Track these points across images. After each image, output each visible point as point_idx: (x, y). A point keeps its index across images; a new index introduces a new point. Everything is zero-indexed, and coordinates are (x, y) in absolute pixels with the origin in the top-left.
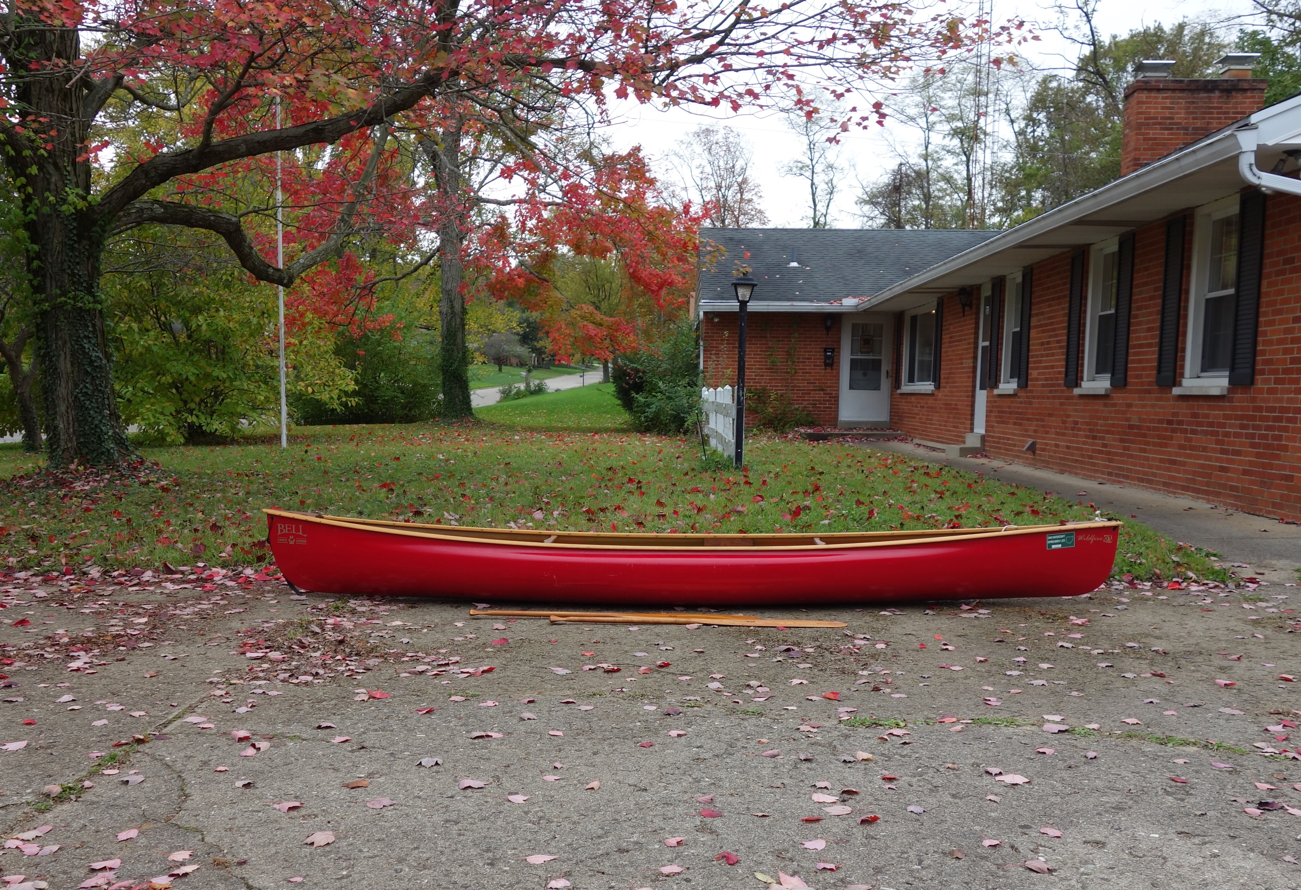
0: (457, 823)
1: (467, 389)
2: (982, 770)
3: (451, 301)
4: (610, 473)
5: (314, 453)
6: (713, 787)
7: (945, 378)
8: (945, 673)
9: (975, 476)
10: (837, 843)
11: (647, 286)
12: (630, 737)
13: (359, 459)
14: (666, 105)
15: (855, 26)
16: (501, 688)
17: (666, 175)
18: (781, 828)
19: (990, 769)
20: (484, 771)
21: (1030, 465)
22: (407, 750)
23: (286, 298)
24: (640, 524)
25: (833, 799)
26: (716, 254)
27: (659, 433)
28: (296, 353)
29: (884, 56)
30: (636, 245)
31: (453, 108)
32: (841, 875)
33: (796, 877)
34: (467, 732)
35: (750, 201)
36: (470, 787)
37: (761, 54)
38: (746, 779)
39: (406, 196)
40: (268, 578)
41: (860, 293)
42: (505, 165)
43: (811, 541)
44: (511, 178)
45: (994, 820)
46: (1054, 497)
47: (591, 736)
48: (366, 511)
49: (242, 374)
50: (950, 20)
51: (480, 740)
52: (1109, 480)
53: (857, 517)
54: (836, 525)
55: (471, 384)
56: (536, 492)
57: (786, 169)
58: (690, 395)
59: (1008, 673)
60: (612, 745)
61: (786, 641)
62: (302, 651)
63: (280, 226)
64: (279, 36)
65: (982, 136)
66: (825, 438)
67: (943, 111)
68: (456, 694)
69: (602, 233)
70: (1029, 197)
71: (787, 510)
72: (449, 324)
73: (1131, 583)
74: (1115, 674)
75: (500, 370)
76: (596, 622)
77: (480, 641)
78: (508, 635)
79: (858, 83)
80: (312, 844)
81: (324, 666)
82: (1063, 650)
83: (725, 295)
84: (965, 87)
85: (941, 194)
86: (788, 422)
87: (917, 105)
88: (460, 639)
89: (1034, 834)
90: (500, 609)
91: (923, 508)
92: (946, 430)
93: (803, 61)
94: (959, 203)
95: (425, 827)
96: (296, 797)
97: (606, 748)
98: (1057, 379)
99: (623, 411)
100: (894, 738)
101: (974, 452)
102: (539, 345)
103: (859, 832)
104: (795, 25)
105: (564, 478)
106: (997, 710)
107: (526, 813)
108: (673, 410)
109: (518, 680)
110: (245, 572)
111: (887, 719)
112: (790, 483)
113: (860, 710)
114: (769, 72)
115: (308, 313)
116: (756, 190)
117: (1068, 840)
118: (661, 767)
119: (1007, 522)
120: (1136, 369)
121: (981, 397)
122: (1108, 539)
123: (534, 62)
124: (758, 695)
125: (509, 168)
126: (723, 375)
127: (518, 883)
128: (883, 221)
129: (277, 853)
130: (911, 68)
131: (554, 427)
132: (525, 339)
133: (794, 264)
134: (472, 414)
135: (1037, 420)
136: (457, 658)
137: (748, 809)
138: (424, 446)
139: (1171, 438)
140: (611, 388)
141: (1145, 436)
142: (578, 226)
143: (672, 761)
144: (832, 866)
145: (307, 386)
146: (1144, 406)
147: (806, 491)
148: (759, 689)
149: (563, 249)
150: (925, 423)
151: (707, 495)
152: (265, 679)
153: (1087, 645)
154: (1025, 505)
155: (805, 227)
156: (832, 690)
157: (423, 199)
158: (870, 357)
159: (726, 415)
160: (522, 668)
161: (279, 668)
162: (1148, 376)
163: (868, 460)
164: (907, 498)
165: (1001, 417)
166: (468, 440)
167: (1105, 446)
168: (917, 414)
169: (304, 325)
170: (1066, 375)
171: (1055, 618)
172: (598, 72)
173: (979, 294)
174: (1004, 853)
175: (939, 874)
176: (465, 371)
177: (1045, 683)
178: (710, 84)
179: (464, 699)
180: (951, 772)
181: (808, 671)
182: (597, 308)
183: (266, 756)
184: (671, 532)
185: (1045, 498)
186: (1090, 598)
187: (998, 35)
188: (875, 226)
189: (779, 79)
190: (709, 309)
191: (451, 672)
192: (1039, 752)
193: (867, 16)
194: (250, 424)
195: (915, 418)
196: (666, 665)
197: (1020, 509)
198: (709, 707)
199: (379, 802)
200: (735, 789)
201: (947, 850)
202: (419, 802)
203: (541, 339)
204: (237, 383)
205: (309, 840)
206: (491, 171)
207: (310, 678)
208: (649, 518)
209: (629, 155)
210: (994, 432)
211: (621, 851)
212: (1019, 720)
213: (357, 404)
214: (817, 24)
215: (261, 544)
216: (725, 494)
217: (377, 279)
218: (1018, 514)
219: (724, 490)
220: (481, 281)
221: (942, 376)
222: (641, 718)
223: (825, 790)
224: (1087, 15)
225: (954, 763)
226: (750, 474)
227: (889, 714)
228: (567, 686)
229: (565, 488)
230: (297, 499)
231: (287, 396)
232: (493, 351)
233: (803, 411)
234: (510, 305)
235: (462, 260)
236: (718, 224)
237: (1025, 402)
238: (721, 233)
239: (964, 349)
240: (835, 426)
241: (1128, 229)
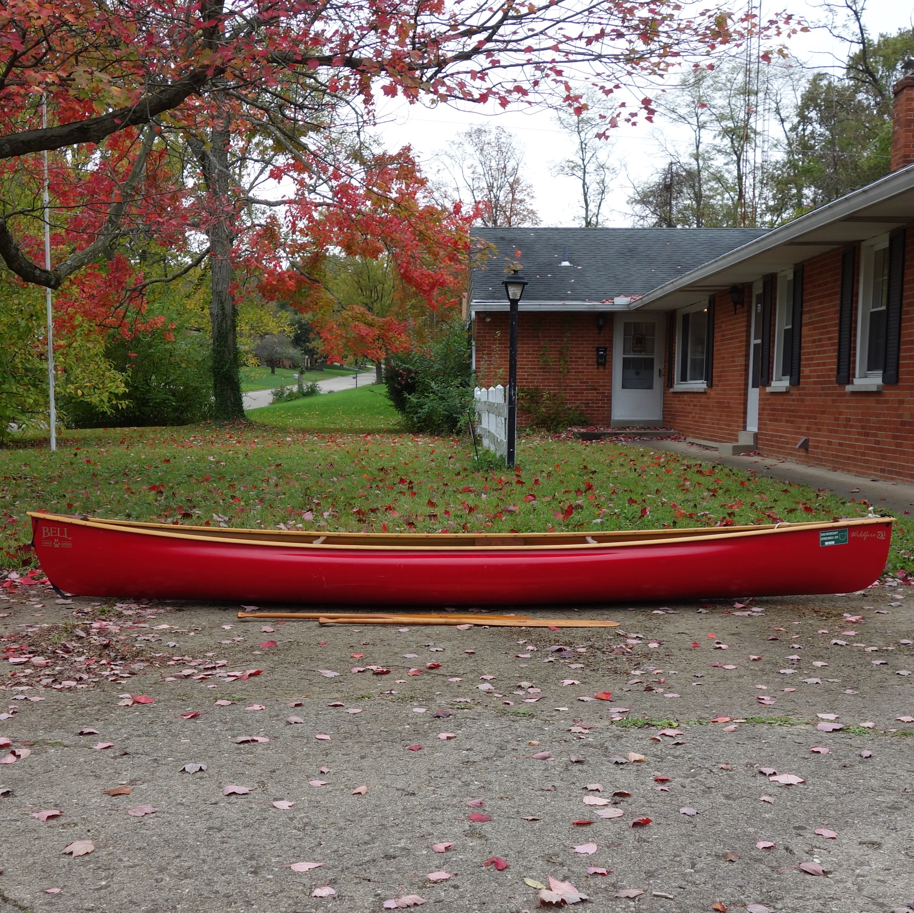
0: (220, 830)
1: (239, 391)
2: (756, 770)
3: (222, 303)
4: (382, 474)
5: (83, 456)
6: (482, 790)
7: (717, 377)
8: (718, 672)
9: (748, 474)
10: (608, 847)
11: (418, 286)
12: (398, 740)
13: (129, 461)
14: (433, 101)
15: (623, 22)
16: (269, 692)
17: (438, 175)
18: (552, 832)
19: (764, 769)
20: (249, 776)
21: (803, 462)
22: (171, 756)
23: (55, 300)
24: (411, 524)
25: (605, 801)
26: (487, 251)
27: (432, 434)
28: (65, 355)
29: (652, 52)
30: (406, 246)
31: (220, 108)
32: (612, 879)
33: (567, 882)
34: (233, 737)
35: (521, 201)
36: (234, 793)
37: (529, 49)
38: (516, 782)
39: (176, 197)
40: (34, 582)
41: (631, 291)
42: (274, 166)
43: (582, 540)
44: (281, 178)
45: (768, 821)
46: (827, 494)
47: (359, 740)
48: (134, 513)
49: (11, 377)
50: (718, 14)
51: (246, 745)
52: (881, 477)
53: (629, 516)
54: (608, 523)
55: (243, 386)
56: (307, 493)
57: (558, 168)
58: (463, 395)
59: (782, 671)
60: (380, 749)
61: (558, 641)
62: (66, 656)
63: (48, 227)
64: (41, 34)
65: (752, 135)
66: (598, 437)
67: (714, 110)
68: (221, 698)
69: (373, 234)
70: (800, 195)
71: (559, 509)
72: (220, 326)
73: (905, 579)
74: (889, 672)
75: (273, 372)
76: (366, 624)
77: (248, 644)
78: (276, 637)
79: (626, 79)
80: (71, 853)
81: (88, 670)
82: (837, 648)
83: (496, 295)
84: (735, 86)
85: (711, 193)
86: (561, 422)
87: (688, 105)
88: (228, 642)
89: (808, 836)
90: (269, 611)
91: (695, 506)
92: (719, 429)
93: (571, 57)
94: (730, 202)
95: (187, 834)
96: (56, 805)
97: (375, 752)
98: (829, 376)
99: (396, 412)
100: (666, 738)
101: (748, 450)
102: (311, 345)
103: (631, 835)
104: (564, 21)
105: (335, 479)
106: (771, 709)
107: (291, 819)
108: (445, 410)
109: (285, 683)
110: (10, 576)
111: (660, 719)
112: (562, 482)
113: (632, 710)
114: (537, 68)
115: (78, 316)
116: (529, 190)
117: (844, 841)
118: (430, 771)
119: (780, 519)
121: (754, 394)
122: (882, 536)
123: (300, 59)
124: (529, 696)
125: (278, 168)
126: (496, 375)
127: (281, 892)
128: (655, 221)
129: (34, 863)
130: (680, 64)
131: (327, 429)
132: (298, 341)
133: (566, 263)
134: (243, 416)
135: (809, 418)
136: (224, 662)
137: (518, 812)
138: (195, 449)
140: (384, 389)
142: (349, 227)
143: (441, 764)
144: (604, 871)
145: (77, 389)
147: (579, 490)
148: (530, 690)
149: (334, 250)
150: (698, 422)
151: (479, 495)
152: (28, 685)
153: (861, 642)
154: (798, 503)
155: (578, 226)
156: (604, 690)
157: (192, 200)
158: (643, 356)
159: (498, 415)
160: (290, 671)
161: (42, 673)
163: (641, 459)
164: (680, 496)
165: (773, 415)
166: (239, 442)
167: (877, 442)
168: (690, 413)
169: (74, 328)
170: (838, 372)
171: (828, 615)
172: (365, 68)
173: (751, 292)
174: (778, 855)
175: (713, 877)
176: (237, 373)
177: (819, 681)
178: (477, 80)
179: (230, 702)
180: (725, 773)
181: (580, 672)
182: (370, 309)
183: (26, 763)
184: (442, 532)
185: (818, 496)
186: (864, 595)
187: (767, 28)
188: (646, 225)
189: (547, 76)
190: (481, 309)
191: (218, 675)
192: (814, 752)
193: (635, 11)
194: (19, 427)
195: (688, 416)
196: (436, 667)
197: (794, 506)
198: (479, 708)
199: (141, 810)
200: (505, 792)
201: (720, 853)
202: (182, 809)
203: (314, 340)
204: (6, 386)
205: (68, 850)
206: (261, 172)
207: (73, 683)
208: (420, 519)
209: (400, 155)
210: (766, 430)
211: (388, 857)
212: (793, 719)
213: (128, 406)
214: (585, 20)
215: (26, 548)
216: (497, 494)
217: (147, 281)
218: (791, 511)
219: (496, 490)
220: (253, 283)
221: (714, 374)
222: (410, 721)
223: (597, 793)
224: (856, 13)
225: (727, 764)
226: (523, 474)
227: (662, 714)
228: (335, 688)
229: (336, 489)
230: (64, 502)
231: (56, 400)
232: (265, 354)
233: (576, 410)
234: (283, 307)
235: (233, 263)
236: (490, 225)
237: (798, 400)
238: (493, 232)
239: (735, 347)
240: (608, 425)
241: (899, 225)
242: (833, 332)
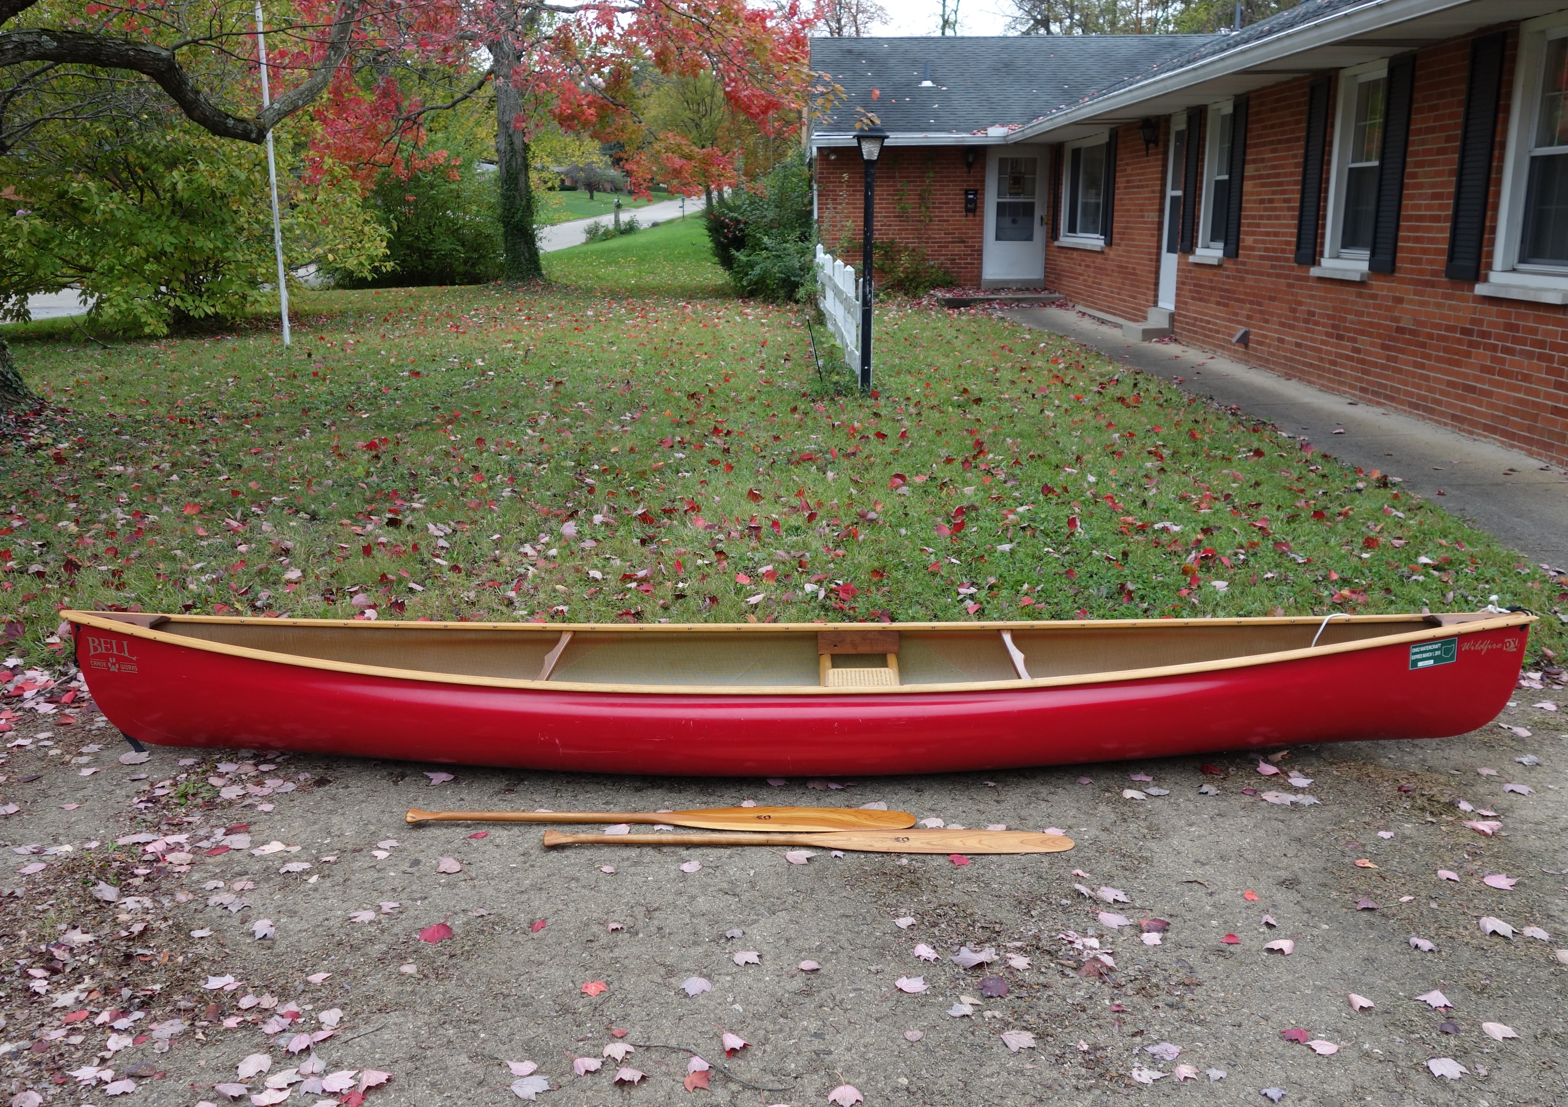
1: (534, 245)
3: (509, 136)
4: (692, 405)
5: (320, 357)
7: (1119, 233)
11: (748, 110)
21: (1240, 362)
41: (1009, 120)
52: (1361, 398)
53: (1049, 528)
58: (803, 253)
66: (967, 304)
72: (509, 164)
75: (592, 197)
83: (842, 126)
86: (922, 283)
92: (1120, 300)
98: (1283, 251)
99: (722, 270)
101: (1160, 335)
108: (781, 272)
112: (939, 432)
120: (1411, 250)
121: (1170, 263)
126: (842, 229)
131: (641, 288)
133: (927, 84)
134: (541, 275)
135: (1252, 303)
139: (1468, 355)
141: (1423, 345)
145: (326, 253)
146: (1423, 304)
150: (1091, 287)
151: (823, 470)
158: (1021, 200)
162: (1431, 262)
164: (1113, 471)
165: (1198, 292)
166: (529, 318)
167: (1357, 350)
168: (1081, 275)
170: (1298, 248)
173: (1168, 127)
176: (531, 223)
190: (823, 143)
195: (1077, 279)
210: (1187, 310)
213: (393, 268)
216: (849, 466)
217: (423, 108)
219: (848, 456)
221: (1115, 230)
226: (882, 405)
232: (582, 176)
233: (939, 268)
237: (1234, 278)
238: (837, 43)
239: (1146, 199)
240: (978, 287)
241: (1406, 49)
242: (1292, 192)
